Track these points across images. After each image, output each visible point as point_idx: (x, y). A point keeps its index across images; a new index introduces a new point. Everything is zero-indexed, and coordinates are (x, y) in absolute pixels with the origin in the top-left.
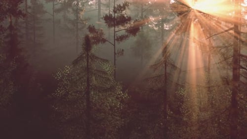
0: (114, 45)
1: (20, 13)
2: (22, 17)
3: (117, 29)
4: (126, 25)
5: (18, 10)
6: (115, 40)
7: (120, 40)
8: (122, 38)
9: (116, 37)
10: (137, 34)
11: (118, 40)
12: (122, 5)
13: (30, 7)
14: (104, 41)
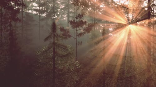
0: (76, 39)
1: (18, 19)
2: (19, 21)
3: (78, 29)
4: (83, 26)
5: (17, 17)
6: (76, 35)
7: (79, 35)
8: (81, 34)
9: (77, 34)
10: (91, 31)
11: (78, 35)
12: (81, 14)
13: (24, 17)
14: (70, 36)
